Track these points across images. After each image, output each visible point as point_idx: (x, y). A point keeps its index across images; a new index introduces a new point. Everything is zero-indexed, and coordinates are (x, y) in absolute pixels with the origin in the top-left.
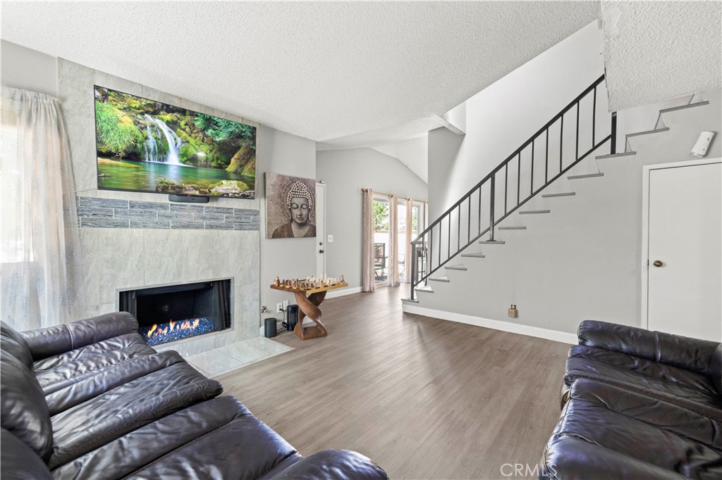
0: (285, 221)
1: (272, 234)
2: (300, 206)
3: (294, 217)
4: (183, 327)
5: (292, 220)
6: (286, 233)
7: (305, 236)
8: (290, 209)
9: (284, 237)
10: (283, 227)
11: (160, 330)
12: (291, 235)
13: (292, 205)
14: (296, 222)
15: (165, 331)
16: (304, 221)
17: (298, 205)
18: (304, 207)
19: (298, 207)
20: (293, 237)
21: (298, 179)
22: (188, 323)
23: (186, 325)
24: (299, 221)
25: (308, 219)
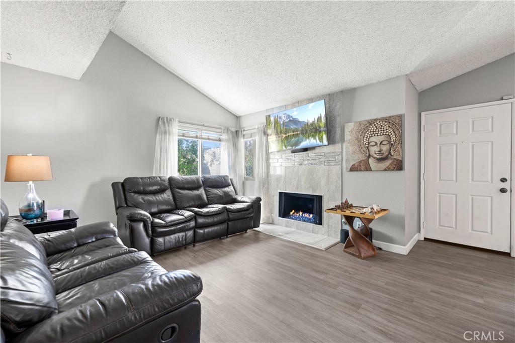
0: (362, 157)
1: (349, 168)
2: (379, 143)
3: (372, 153)
4: (306, 216)
5: (370, 156)
6: (363, 167)
7: (385, 170)
8: (367, 147)
9: (361, 170)
10: (360, 162)
11: (296, 213)
12: (368, 169)
13: (369, 143)
14: (374, 158)
15: (298, 215)
16: (384, 156)
17: (376, 143)
18: (385, 142)
19: (376, 144)
20: (371, 170)
21: (377, 120)
22: (308, 215)
23: (307, 215)
24: (378, 157)
25: (390, 153)
